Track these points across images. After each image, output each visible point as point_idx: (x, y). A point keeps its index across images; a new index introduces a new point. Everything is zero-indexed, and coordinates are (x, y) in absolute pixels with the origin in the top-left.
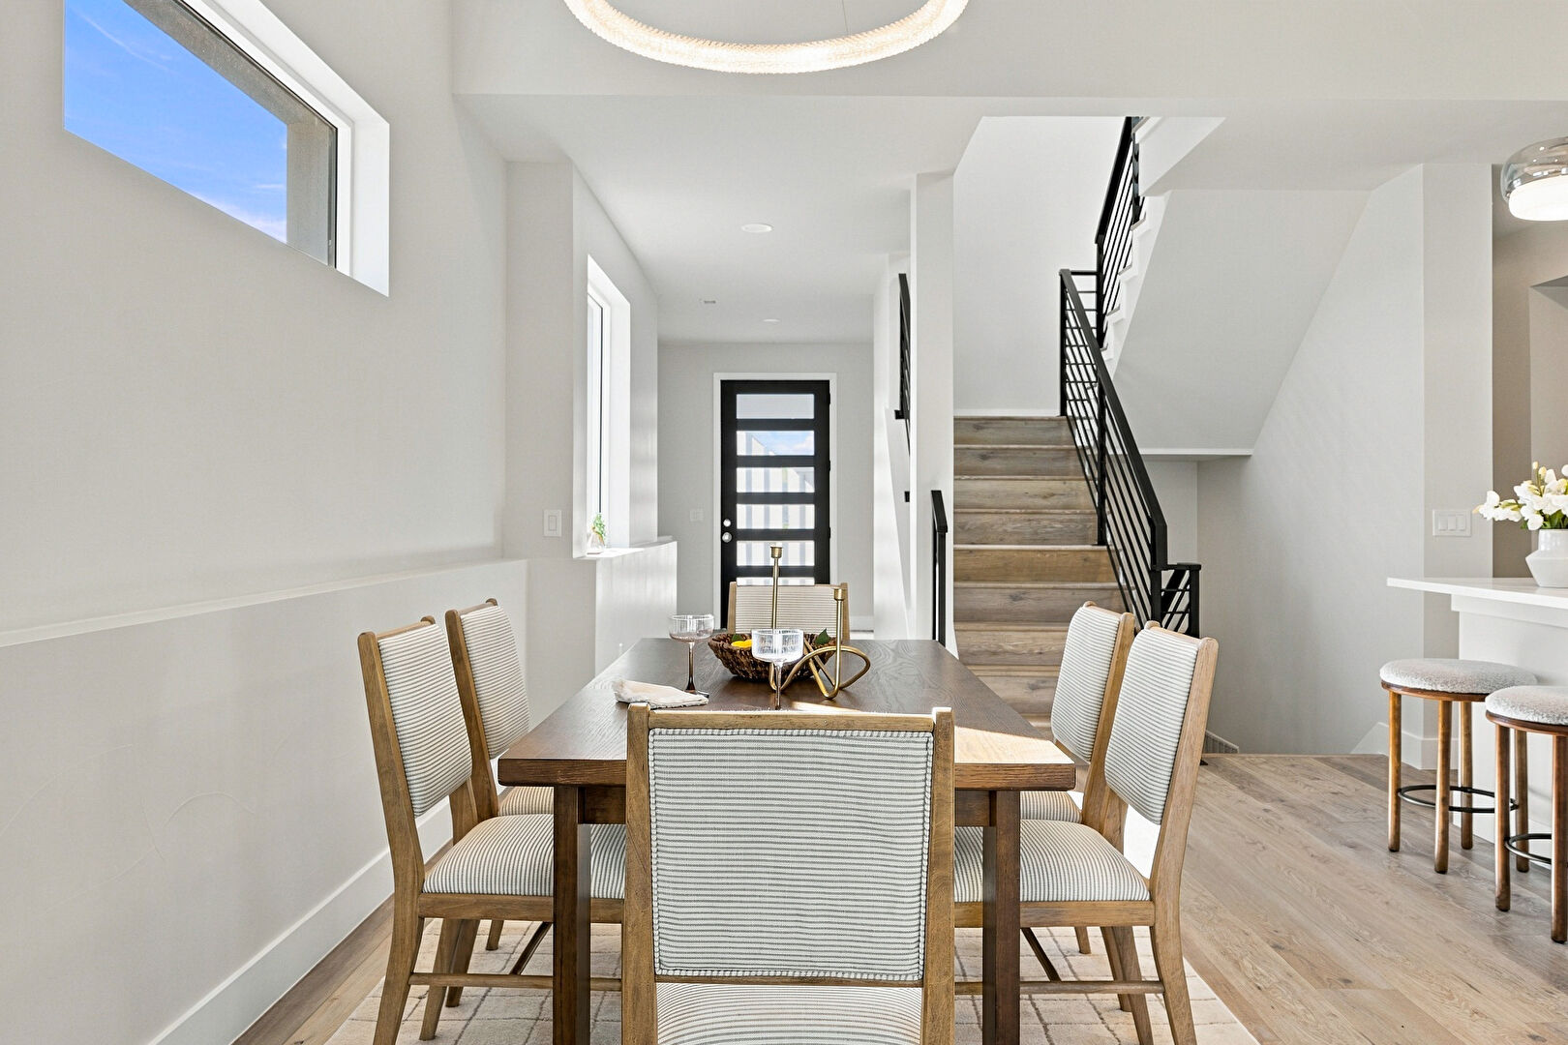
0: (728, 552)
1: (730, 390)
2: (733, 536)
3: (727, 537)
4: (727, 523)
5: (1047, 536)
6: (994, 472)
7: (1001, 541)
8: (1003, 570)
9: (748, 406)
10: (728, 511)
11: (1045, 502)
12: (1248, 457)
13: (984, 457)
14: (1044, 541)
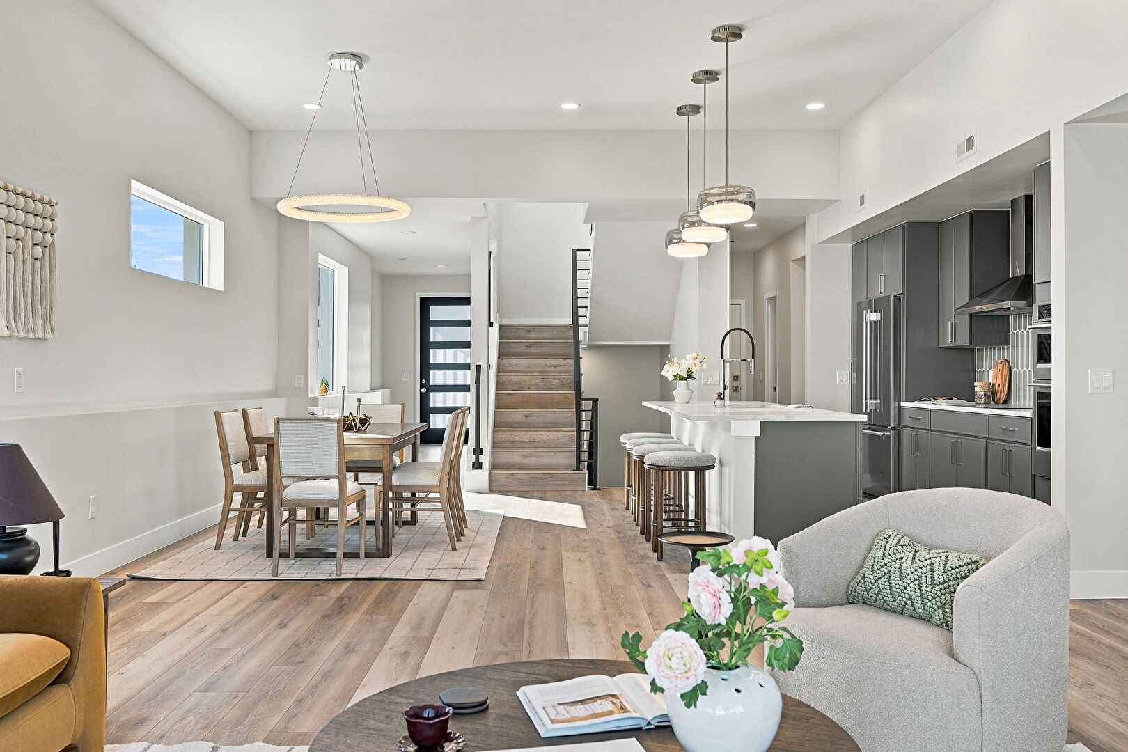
0: (424, 398)
1: (426, 303)
2: (427, 388)
3: (424, 390)
4: (424, 382)
5: (552, 387)
6: (531, 354)
7: (529, 389)
8: (526, 403)
9: (436, 312)
10: (424, 374)
11: (555, 370)
12: (669, 345)
13: (528, 347)
14: (551, 389)
